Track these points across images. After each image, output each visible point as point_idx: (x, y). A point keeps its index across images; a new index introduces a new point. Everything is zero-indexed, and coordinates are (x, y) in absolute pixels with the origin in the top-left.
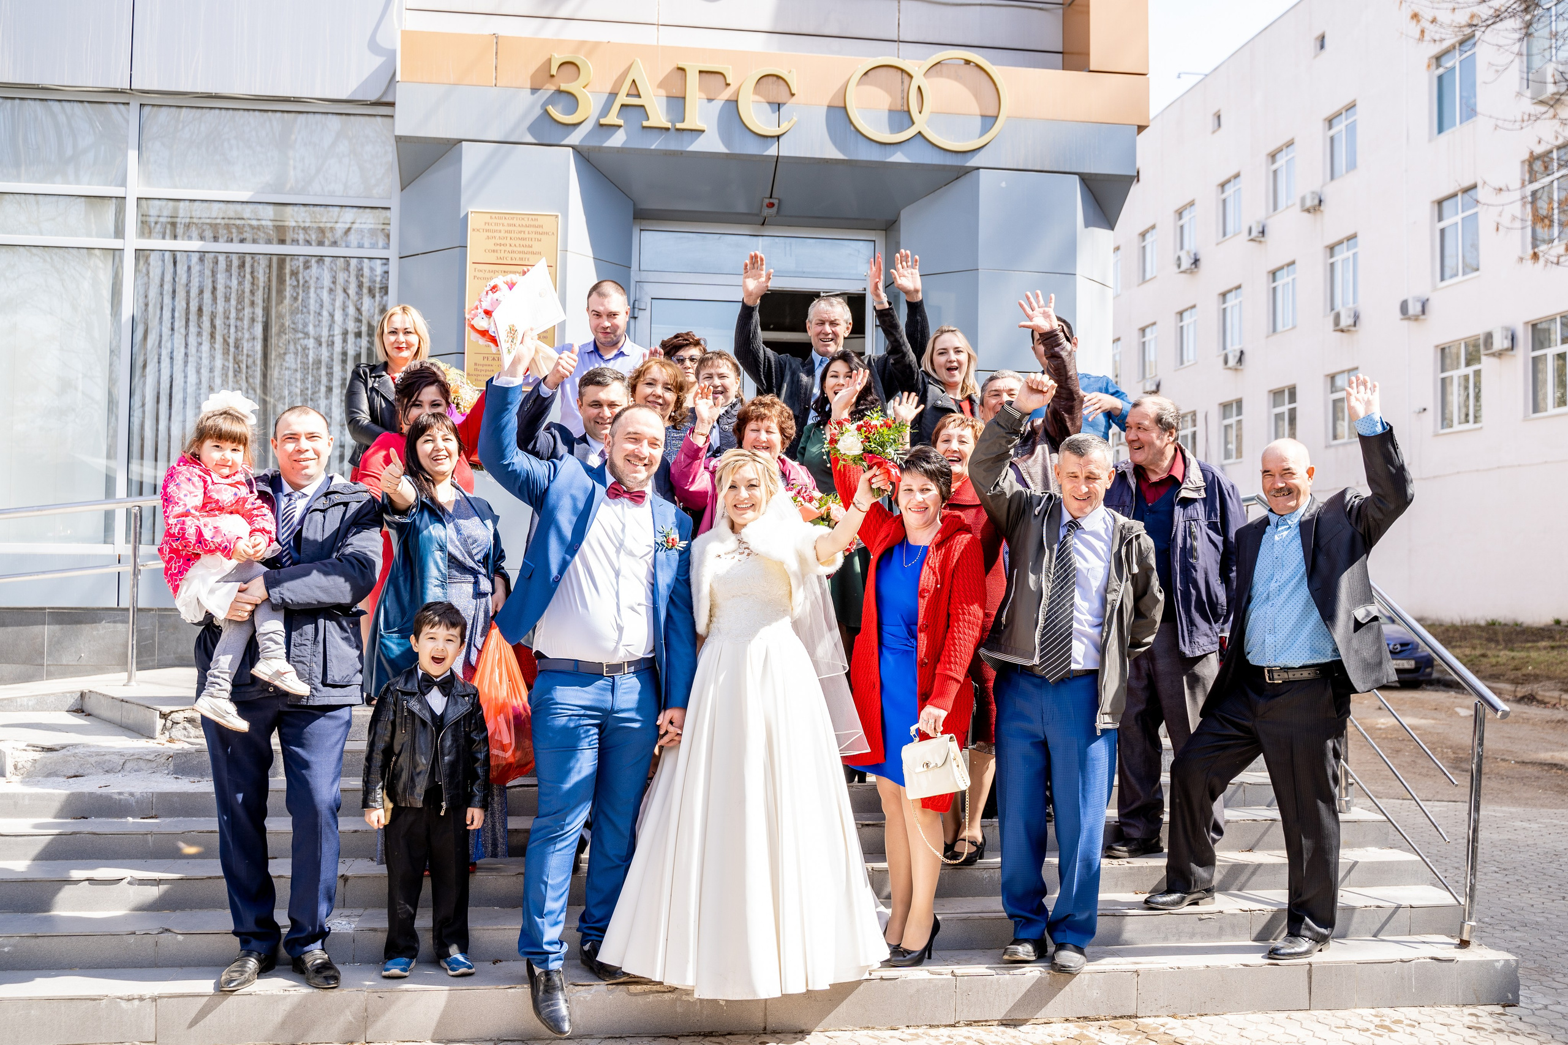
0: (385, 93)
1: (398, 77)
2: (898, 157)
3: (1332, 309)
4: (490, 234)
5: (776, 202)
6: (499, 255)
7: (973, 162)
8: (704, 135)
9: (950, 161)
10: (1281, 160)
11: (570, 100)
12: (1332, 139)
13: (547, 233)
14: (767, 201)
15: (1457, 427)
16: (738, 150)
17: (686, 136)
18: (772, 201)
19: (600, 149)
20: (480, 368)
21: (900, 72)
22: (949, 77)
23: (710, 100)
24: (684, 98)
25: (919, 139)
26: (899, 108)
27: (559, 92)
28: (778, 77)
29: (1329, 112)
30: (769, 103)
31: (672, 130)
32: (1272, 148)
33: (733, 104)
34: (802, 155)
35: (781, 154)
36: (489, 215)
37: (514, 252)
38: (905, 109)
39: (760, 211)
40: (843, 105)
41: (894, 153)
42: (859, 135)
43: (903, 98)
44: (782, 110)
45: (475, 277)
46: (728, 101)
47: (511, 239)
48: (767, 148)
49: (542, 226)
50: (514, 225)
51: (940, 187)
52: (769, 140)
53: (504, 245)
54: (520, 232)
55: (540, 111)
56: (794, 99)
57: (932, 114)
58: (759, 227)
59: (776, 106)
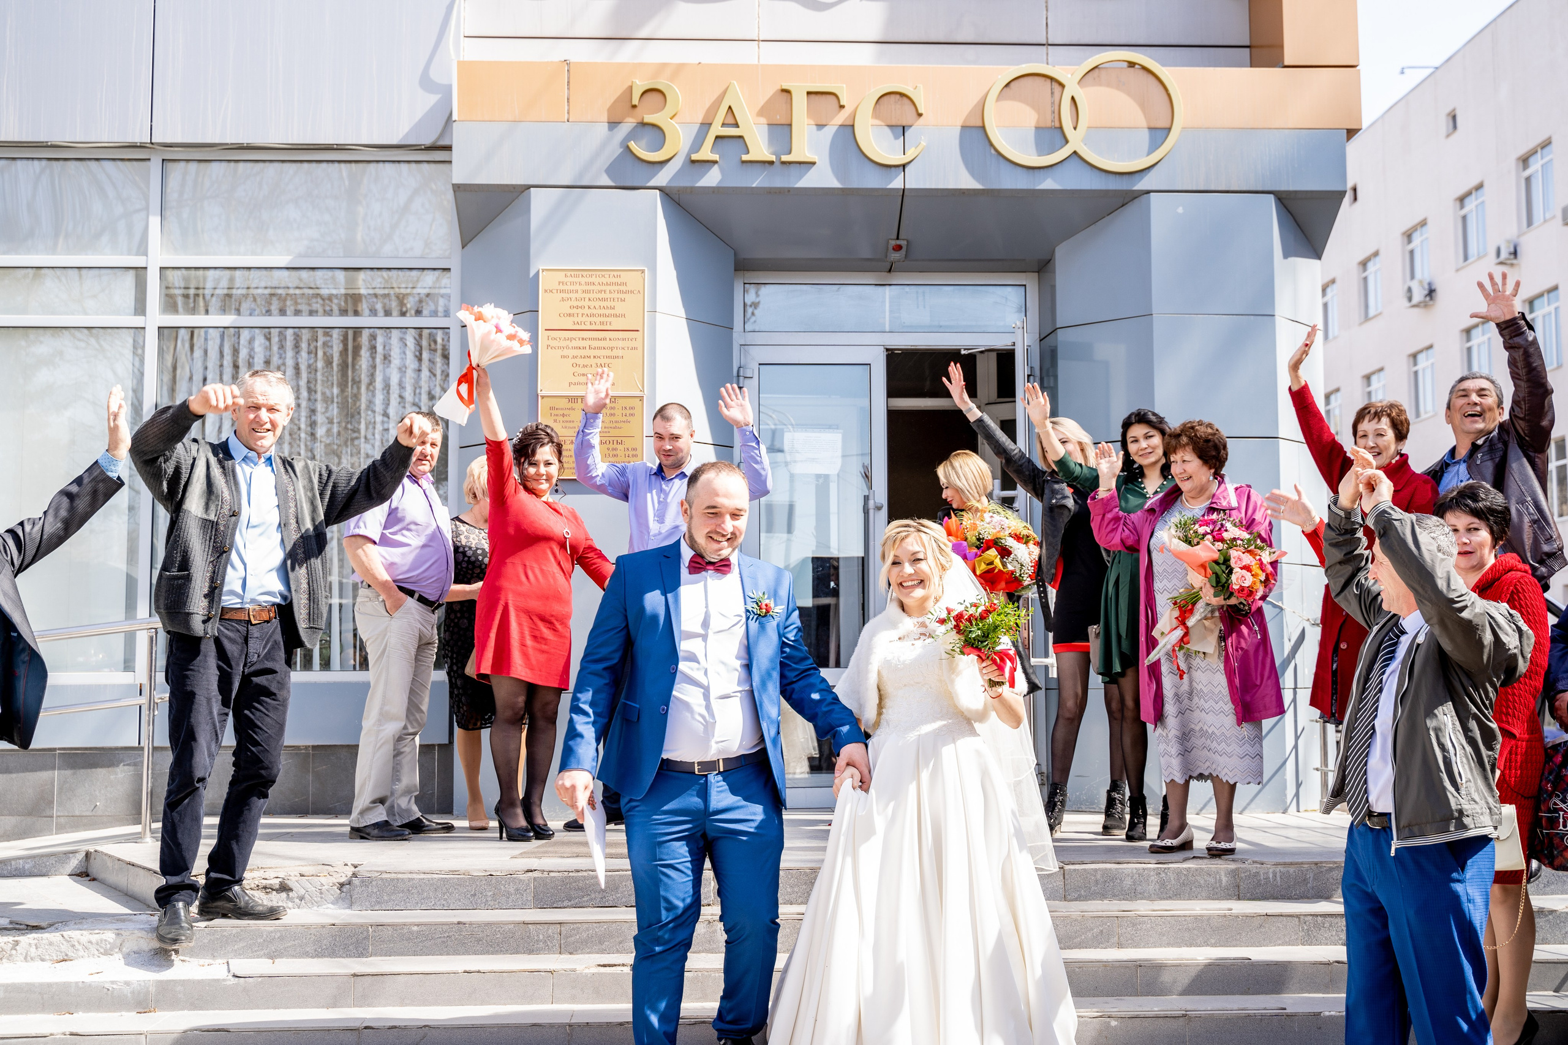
0: (442, 135)
1: (455, 117)
2: (1052, 182)
4: (565, 295)
5: (903, 243)
6: (576, 319)
7: (1142, 185)
8: (815, 167)
9: (1113, 185)
10: (1536, 165)
11: (656, 133)
13: (632, 292)
14: (893, 243)
16: (855, 184)
17: (793, 169)
18: (898, 242)
19: (693, 190)
21: (1049, 81)
22: (1108, 85)
23: (820, 126)
24: (790, 125)
25: (1075, 158)
26: (1049, 124)
28: (902, 95)
30: (890, 126)
31: (777, 164)
32: (1523, 150)
33: (849, 128)
34: (933, 186)
35: (907, 186)
36: (564, 273)
37: (593, 315)
38: (1057, 125)
39: (886, 257)
40: (980, 124)
41: (1044, 180)
42: (1001, 159)
43: (1053, 112)
44: (907, 134)
45: (548, 346)
46: (843, 126)
47: (590, 299)
48: (891, 180)
49: (624, 284)
50: (593, 284)
51: (1102, 217)
52: (893, 170)
53: (582, 307)
54: (600, 291)
55: (621, 149)
56: (921, 121)
57: (1089, 129)
58: (885, 274)
59: (901, 130)
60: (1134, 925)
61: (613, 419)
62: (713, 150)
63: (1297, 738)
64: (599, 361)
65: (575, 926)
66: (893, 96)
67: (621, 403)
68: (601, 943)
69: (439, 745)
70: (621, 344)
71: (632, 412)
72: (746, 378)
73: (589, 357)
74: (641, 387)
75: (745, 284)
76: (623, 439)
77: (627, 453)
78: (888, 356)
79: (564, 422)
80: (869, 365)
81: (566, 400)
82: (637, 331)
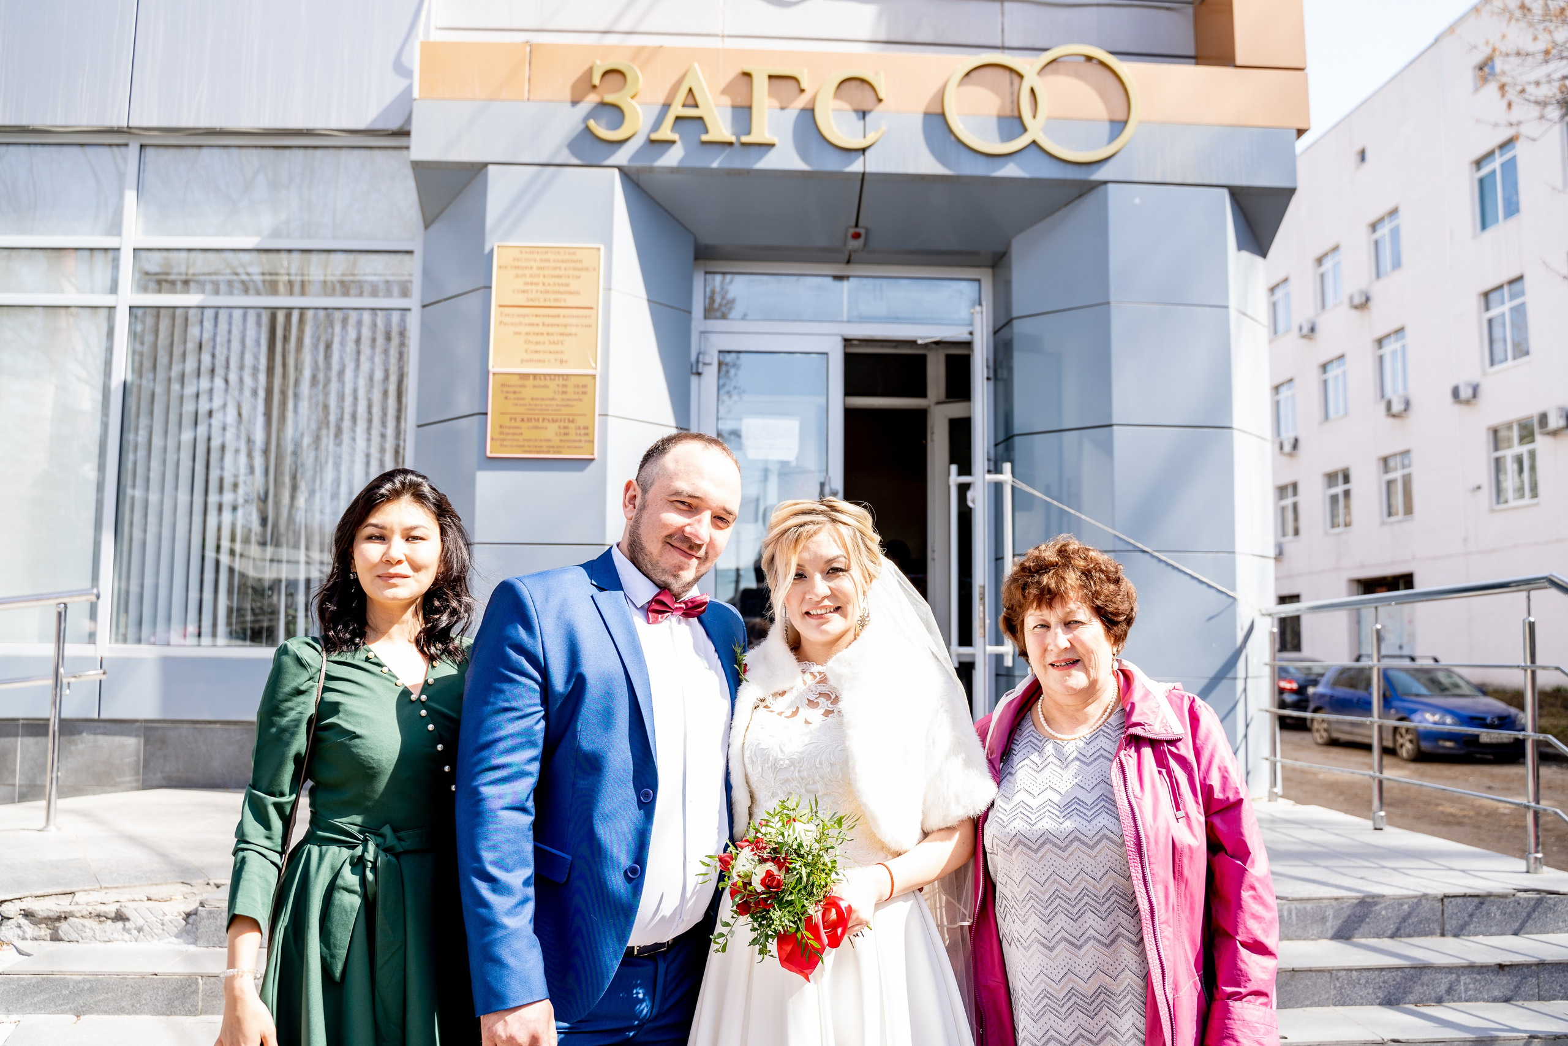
2: (1010, 170)
3: (1383, 396)
4: (519, 272)
5: (862, 231)
7: (1099, 175)
8: (773, 152)
9: (1072, 174)
10: (1328, 264)
11: (614, 112)
12: (1376, 243)
13: (587, 269)
14: (852, 231)
15: (1512, 503)
16: (817, 167)
17: (753, 152)
18: (857, 230)
19: (651, 170)
20: (506, 431)
21: (1006, 75)
22: (1067, 74)
23: (782, 108)
24: (750, 108)
25: (1034, 150)
26: (1008, 112)
27: (603, 104)
28: (863, 81)
29: (1372, 217)
30: (853, 110)
31: (737, 145)
32: (1318, 253)
33: (809, 113)
34: (893, 170)
35: (868, 170)
36: (518, 250)
37: (547, 292)
38: (1016, 114)
39: (845, 245)
40: (939, 110)
41: (1003, 166)
42: (962, 149)
43: (1012, 102)
44: (868, 118)
45: (501, 323)
46: (803, 110)
47: (544, 276)
48: (850, 163)
49: (580, 261)
50: (548, 261)
51: (1058, 209)
52: (853, 154)
53: (537, 284)
54: (555, 268)
55: (582, 127)
56: (881, 106)
57: (1049, 118)
58: (843, 266)
59: (861, 114)
61: (565, 396)
63: (1247, 727)
64: (552, 338)
66: (853, 84)
67: (573, 381)
70: (574, 321)
71: (584, 390)
72: (705, 364)
73: (542, 334)
74: (594, 365)
75: (706, 273)
76: (575, 417)
77: (578, 431)
78: (845, 346)
79: (515, 399)
80: (827, 354)
81: (517, 377)
82: (591, 308)
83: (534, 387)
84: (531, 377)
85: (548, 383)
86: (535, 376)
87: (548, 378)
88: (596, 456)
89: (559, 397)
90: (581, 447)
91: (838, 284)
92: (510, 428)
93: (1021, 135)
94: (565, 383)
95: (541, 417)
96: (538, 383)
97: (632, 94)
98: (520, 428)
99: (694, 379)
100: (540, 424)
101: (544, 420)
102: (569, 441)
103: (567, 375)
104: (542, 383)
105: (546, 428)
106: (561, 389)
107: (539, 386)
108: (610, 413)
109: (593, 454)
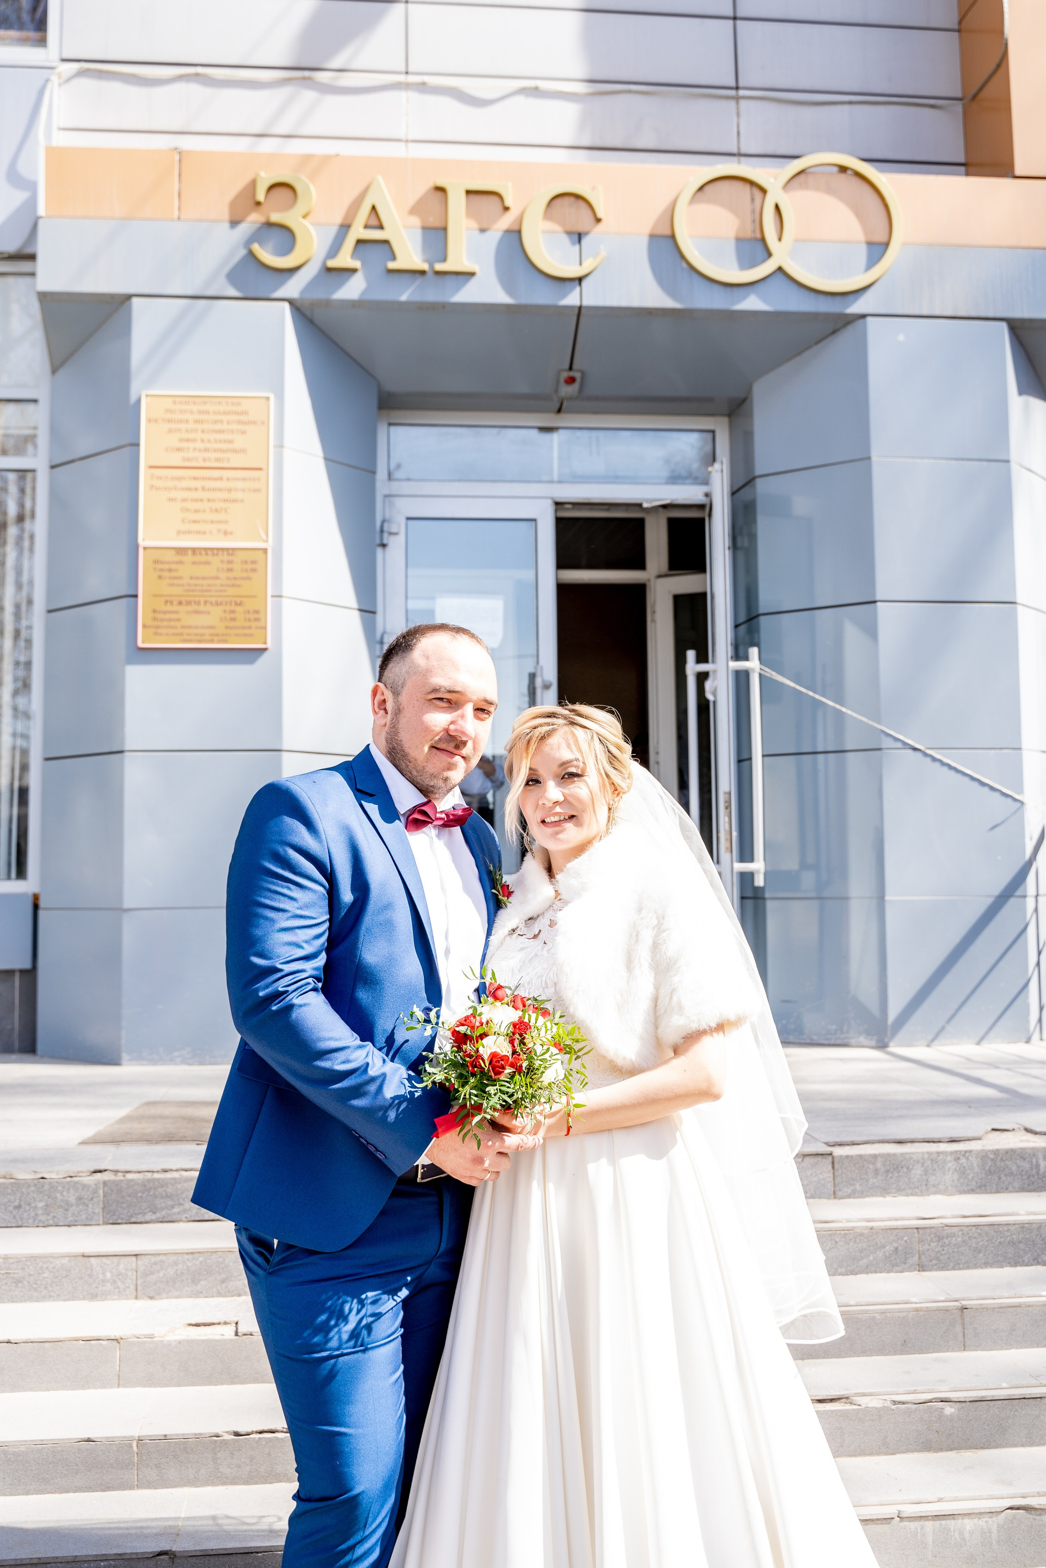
0: (26, 242)
2: (752, 303)
4: (173, 426)
5: (577, 375)
6: (186, 455)
7: (856, 308)
8: (473, 282)
9: (826, 307)
11: (285, 235)
13: (255, 423)
14: (565, 375)
16: (524, 300)
17: (449, 281)
18: (572, 374)
19: (328, 304)
20: (160, 616)
21: (747, 187)
22: (817, 189)
23: (483, 230)
24: (445, 229)
25: (779, 279)
26: (749, 234)
27: (269, 225)
28: (578, 197)
30: (567, 232)
31: (430, 274)
33: (515, 234)
35: (585, 303)
36: (170, 400)
37: (206, 450)
38: (758, 235)
39: (556, 391)
40: (668, 232)
41: (745, 297)
42: (695, 276)
43: (754, 221)
44: (584, 241)
45: (152, 487)
46: (508, 232)
47: (203, 431)
48: (565, 295)
49: (245, 413)
50: (207, 412)
51: (809, 347)
52: (567, 284)
53: (194, 440)
54: (216, 422)
55: (243, 252)
56: (600, 227)
57: (796, 240)
58: (553, 416)
59: (576, 237)
60: (940, 1239)
61: (231, 575)
62: (355, 254)
63: (1039, 953)
64: (213, 505)
65: (158, 1258)
66: (567, 200)
67: (240, 557)
68: (195, 1281)
69: (22, 972)
70: (240, 485)
71: (253, 566)
72: (391, 534)
73: (202, 500)
74: (264, 537)
75: (390, 424)
76: (243, 599)
77: (248, 616)
78: (556, 511)
79: (171, 578)
80: (535, 520)
81: (173, 552)
82: (260, 469)
83: (194, 563)
84: (190, 552)
85: (209, 558)
86: (194, 550)
87: (210, 552)
88: (269, 645)
89: (223, 575)
90: (251, 635)
91: (546, 437)
92: (165, 612)
93: (764, 261)
94: (230, 558)
95: (202, 600)
96: (197, 558)
97: (303, 212)
98: (177, 612)
99: (379, 551)
100: (202, 608)
101: (206, 602)
102: (236, 628)
103: (233, 549)
104: (203, 558)
105: (209, 613)
106: (225, 566)
107: (200, 563)
108: (284, 594)
109: (265, 643)
